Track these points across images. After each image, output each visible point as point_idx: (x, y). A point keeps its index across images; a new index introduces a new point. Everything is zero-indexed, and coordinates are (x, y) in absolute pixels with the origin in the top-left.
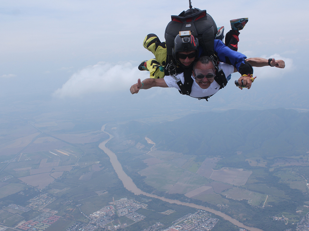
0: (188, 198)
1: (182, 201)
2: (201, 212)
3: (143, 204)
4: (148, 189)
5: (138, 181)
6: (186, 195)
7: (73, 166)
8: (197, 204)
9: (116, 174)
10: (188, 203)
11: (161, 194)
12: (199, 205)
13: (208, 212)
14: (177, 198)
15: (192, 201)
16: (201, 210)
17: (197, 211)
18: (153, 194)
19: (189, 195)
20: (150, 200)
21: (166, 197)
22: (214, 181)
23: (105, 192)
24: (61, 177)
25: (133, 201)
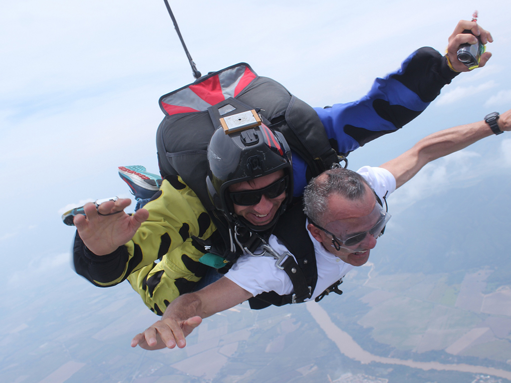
0: (452, 355)
1: (444, 362)
2: (481, 379)
3: (380, 380)
4: (381, 349)
5: (363, 337)
6: (448, 350)
7: (251, 328)
8: (471, 364)
9: (322, 332)
10: (455, 365)
11: (406, 355)
12: (475, 365)
13: (495, 378)
14: (434, 359)
15: (461, 359)
16: (481, 374)
17: (475, 378)
18: (393, 357)
19: (454, 349)
20: (390, 370)
21: (415, 360)
22: (489, 315)
23: (312, 367)
24: (236, 352)
25: (363, 376)
